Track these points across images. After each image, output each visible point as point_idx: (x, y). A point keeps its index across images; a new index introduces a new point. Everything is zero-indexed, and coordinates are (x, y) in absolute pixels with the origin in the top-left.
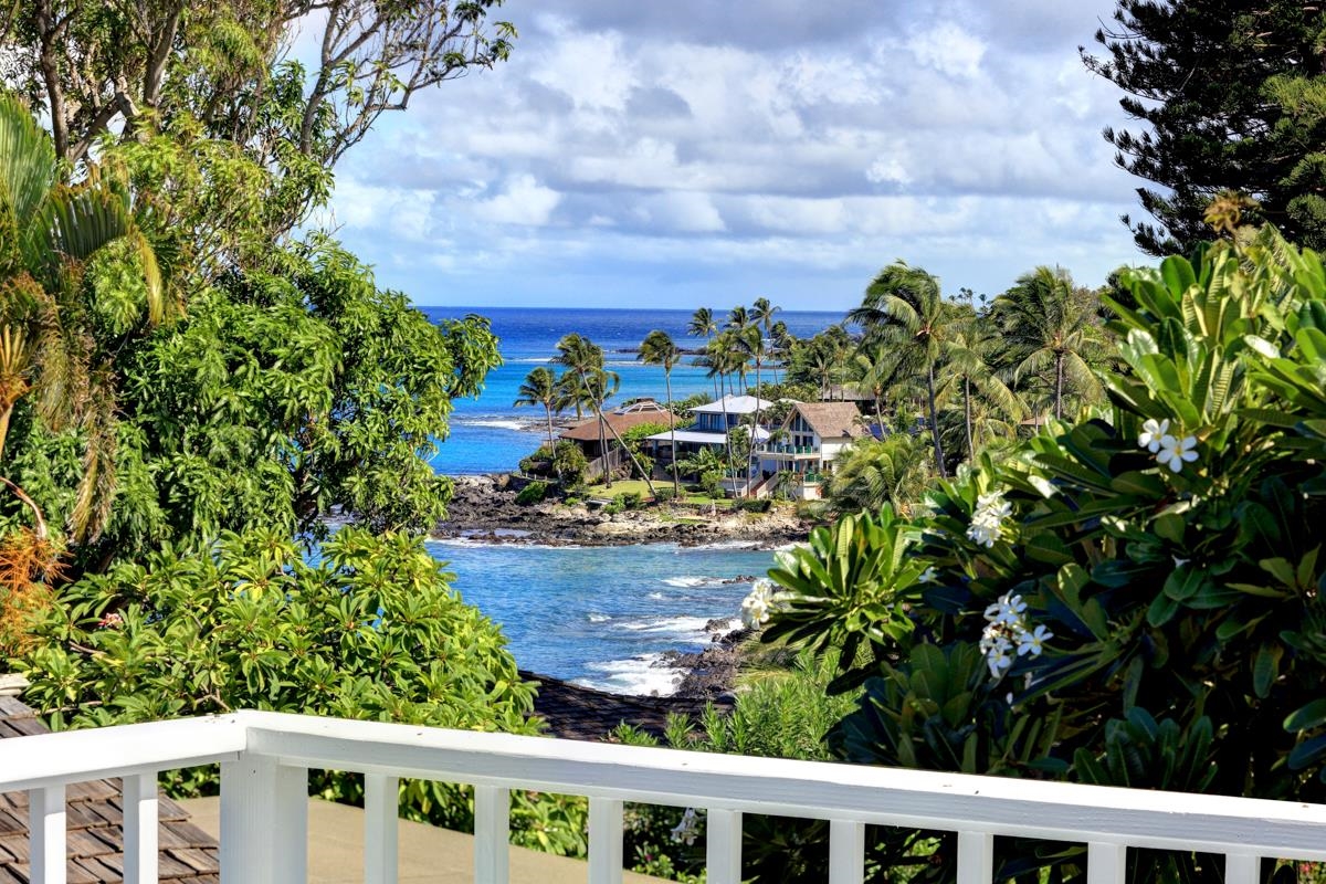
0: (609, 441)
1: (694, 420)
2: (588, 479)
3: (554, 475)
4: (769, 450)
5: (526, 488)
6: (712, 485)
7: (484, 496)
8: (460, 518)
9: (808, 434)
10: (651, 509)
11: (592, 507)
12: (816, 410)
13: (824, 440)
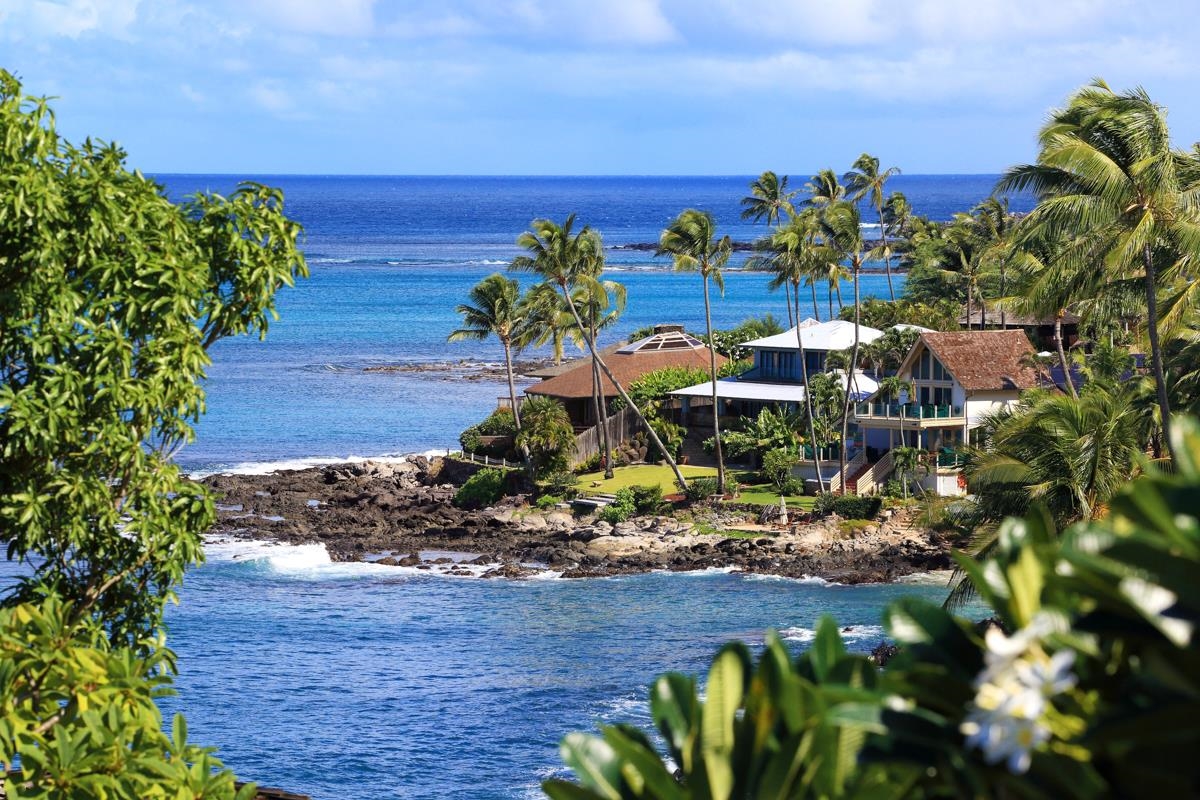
0: (609, 399)
1: (750, 362)
2: (574, 463)
3: (516, 456)
4: (877, 412)
5: (472, 479)
6: (782, 472)
7: (401, 493)
8: (361, 530)
9: (943, 384)
10: (680, 513)
11: (581, 510)
12: (956, 343)
13: (972, 395)
